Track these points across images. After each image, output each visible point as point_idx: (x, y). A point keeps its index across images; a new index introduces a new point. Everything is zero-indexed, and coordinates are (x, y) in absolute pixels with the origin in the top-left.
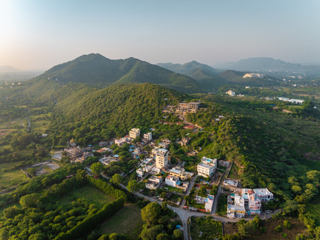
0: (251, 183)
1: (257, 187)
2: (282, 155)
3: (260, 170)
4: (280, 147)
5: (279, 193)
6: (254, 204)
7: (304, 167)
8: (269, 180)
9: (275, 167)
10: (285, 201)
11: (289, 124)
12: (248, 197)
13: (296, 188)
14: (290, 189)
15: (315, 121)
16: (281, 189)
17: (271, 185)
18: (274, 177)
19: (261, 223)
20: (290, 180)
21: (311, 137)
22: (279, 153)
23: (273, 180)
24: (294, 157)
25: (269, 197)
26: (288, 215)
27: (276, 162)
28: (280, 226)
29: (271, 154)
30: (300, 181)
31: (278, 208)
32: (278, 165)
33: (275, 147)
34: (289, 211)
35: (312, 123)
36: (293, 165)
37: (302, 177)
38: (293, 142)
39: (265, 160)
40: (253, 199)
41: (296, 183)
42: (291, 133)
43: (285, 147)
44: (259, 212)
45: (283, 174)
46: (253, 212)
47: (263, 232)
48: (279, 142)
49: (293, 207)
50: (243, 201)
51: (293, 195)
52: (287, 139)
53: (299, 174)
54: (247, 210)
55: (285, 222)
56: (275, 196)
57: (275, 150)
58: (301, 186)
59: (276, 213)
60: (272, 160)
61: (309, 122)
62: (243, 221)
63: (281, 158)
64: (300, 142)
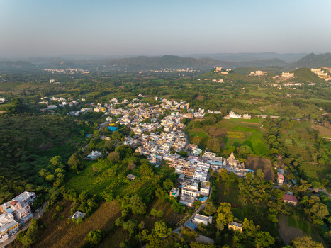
0: (8, 195)
1: (15, 196)
2: (21, 156)
3: (10, 178)
4: (15, 149)
5: (39, 188)
6: (23, 212)
7: (45, 157)
8: (24, 182)
9: (23, 168)
10: (48, 192)
11: (10, 124)
12: (13, 208)
13: (50, 177)
14: (45, 181)
15: (31, 115)
16: (38, 184)
17: (29, 186)
18: (25, 178)
19: (39, 223)
20: (42, 173)
21: (37, 130)
22: (17, 155)
23: (27, 180)
24: (32, 153)
25: (32, 197)
26: (55, 202)
27: (20, 164)
28: (55, 214)
29: (10, 158)
30: (49, 170)
31: (45, 201)
32: (23, 166)
33: (10, 151)
34: (55, 198)
35: (30, 117)
36: (35, 160)
37: (49, 166)
38: (25, 140)
39: (7, 167)
40: (20, 208)
41: (48, 173)
42: (18, 132)
43: (20, 147)
44: (32, 215)
45: (32, 171)
46: (25, 220)
48: (11, 145)
49: (57, 193)
50: (10, 215)
51: (51, 183)
52: (18, 139)
53: (45, 164)
54: (19, 221)
55: (57, 208)
56: (37, 193)
57: (11, 153)
58: (52, 174)
59: (46, 206)
60: (15, 163)
61: (27, 118)
62: (21, 233)
63: (22, 158)
64: (31, 138)
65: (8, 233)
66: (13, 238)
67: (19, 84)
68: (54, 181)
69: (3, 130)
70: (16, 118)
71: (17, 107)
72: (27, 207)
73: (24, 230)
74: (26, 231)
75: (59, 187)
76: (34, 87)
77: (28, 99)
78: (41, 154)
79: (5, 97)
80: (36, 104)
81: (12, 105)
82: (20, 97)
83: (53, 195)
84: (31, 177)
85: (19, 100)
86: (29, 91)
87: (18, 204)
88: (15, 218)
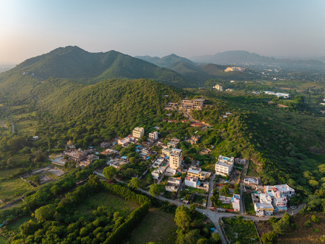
0: (272, 180)
1: (277, 184)
2: (291, 150)
3: (277, 167)
4: (288, 142)
5: (300, 188)
6: (280, 201)
7: (314, 161)
8: (287, 175)
9: (289, 162)
10: (307, 196)
11: (289, 119)
12: (273, 193)
13: (313, 182)
14: (307, 184)
15: (310, 115)
16: (300, 184)
17: (291, 181)
18: (289, 172)
19: (291, 220)
20: (306, 174)
21: (312, 131)
22: (288, 148)
23: (291, 175)
24: (301, 152)
25: (290, 192)
26: (312, 210)
27: (288, 158)
28: (309, 221)
29: (281, 149)
30: (314, 175)
31: (301, 202)
32: (291, 161)
33: (283, 143)
34: (314, 206)
35: (308, 117)
36: (303, 159)
37: (315, 171)
38: (298, 137)
39: (277, 156)
40: (279, 196)
41: (312, 178)
42: (294, 128)
43: (292, 142)
44: (286, 209)
45: (297, 169)
46: (281, 209)
47: (294, 228)
48: (286, 137)
49: (317, 201)
50: (269, 198)
51: (313, 189)
52: (293, 134)
53: (312, 168)
54: (275, 207)
55: (313, 217)
56: (297, 191)
57: (283, 145)
58: (317, 180)
59: (301, 209)
60: (284, 156)
61: (306, 116)
62: (274, 218)
63: (291, 153)
64: (304, 137)
65: (264, 211)
66: (267, 218)
67: (304, 82)
68: (317, 188)
69: (282, 123)
70: (295, 115)
71: (299, 104)
72: (285, 200)
73: (277, 217)
74: (279, 219)
75: (321, 197)
76: (319, 87)
77: (310, 98)
78: (310, 156)
79: (290, 93)
80: (317, 104)
81: (295, 101)
82: (303, 95)
83: (311, 202)
84: (295, 174)
85: (302, 97)
86: (312, 90)
87: (278, 192)
88: (272, 203)
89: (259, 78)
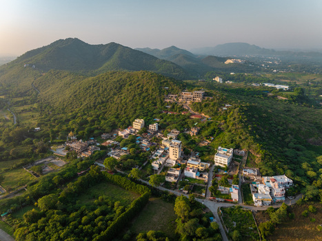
0: (270, 171)
1: (275, 175)
2: (289, 142)
3: (276, 158)
4: (287, 134)
5: (298, 179)
6: (278, 192)
7: (312, 152)
8: (286, 167)
9: (288, 154)
10: (305, 187)
11: (288, 111)
12: (271, 184)
13: (311, 173)
14: (306, 175)
15: (309, 107)
16: (298, 175)
17: (289, 172)
18: (288, 164)
19: (289, 210)
20: (304, 165)
21: (311, 123)
22: (287, 140)
23: (289, 167)
24: (300, 143)
25: (289, 183)
26: (310, 200)
27: (287, 149)
28: (306, 211)
29: (280, 141)
30: (313, 166)
31: (299, 193)
32: (290, 152)
33: (282, 134)
34: (312, 196)
35: (308, 109)
36: (301, 151)
37: (314, 163)
38: (297, 129)
39: (276, 147)
40: (277, 187)
41: (310, 169)
42: (294, 120)
43: (292, 134)
44: (284, 199)
45: (295, 160)
46: (278, 200)
47: (292, 218)
48: (284, 129)
49: (315, 192)
50: (268, 189)
51: (311, 180)
52: (292, 126)
53: (310, 159)
54: (273, 197)
55: (311, 207)
56: (295, 182)
57: (282, 137)
58: (315, 171)
59: (299, 199)
60: (283, 147)
61: (305, 108)
62: (272, 208)
63: (290, 145)
64: (303, 129)
65: (262, 201)
66: (265, 208)
67: (305, 74)
68: (314, 179)
69: (282, 115)
70: (294, 106)
71: (298, 96)
72: (283, 190)
73: (275, 207)
74: (276, 209)
75: (319, 188)
76: (319, 79)
77: (310, 90)
78: (309, 147)
79: (289, 85)
80: (317, 96)
81: (295, 93)
82: (303, 87)
83: (309, 193)
84: (293, 165)
85: (302, 89)
86: (312, 82)
87: (276, 183)
88: (271, 193)
89: (259, 70)
